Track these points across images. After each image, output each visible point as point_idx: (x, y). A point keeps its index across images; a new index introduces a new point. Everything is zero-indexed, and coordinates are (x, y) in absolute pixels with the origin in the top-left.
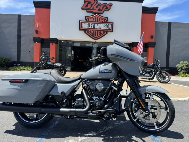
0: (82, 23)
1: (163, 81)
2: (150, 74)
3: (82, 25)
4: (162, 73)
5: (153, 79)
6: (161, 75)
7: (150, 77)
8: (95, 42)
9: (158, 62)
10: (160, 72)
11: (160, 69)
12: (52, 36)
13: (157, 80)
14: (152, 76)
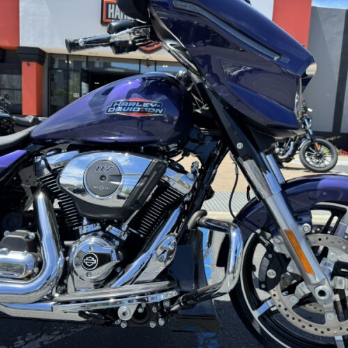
0: (110, 5)
1: (317, 166)
2: (283, 148)
3: (110, 11)
4: (316, 144)
5: (291, 160)
6: (313, 149)
7: (283, 154)
8: (147, 60)
9: (305, 113)
10: (310, 141)
11: (311, 133)
12: (26, 40)
13: (301, 164)
14: (287, 151)
